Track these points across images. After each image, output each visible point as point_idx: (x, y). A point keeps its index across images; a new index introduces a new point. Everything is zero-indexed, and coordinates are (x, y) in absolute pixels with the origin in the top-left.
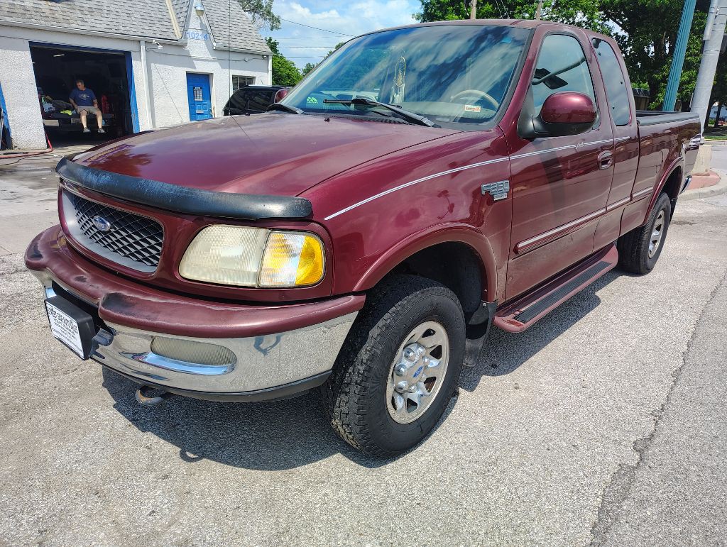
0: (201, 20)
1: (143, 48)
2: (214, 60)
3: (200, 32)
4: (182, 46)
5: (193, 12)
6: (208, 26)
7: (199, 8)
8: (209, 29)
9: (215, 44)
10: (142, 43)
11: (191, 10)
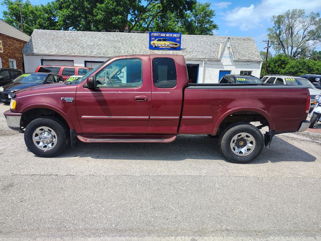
0: (229, 50)
1: (204, 63)
2: (233, 65)
3: (228, 55)
4: (219, 61)
5: (227, 48)
6: (232, 52)
7: (228, 46)
8: (232, 53)
9: (234, 59)
10: (204, 61)
11: (226, 47)
